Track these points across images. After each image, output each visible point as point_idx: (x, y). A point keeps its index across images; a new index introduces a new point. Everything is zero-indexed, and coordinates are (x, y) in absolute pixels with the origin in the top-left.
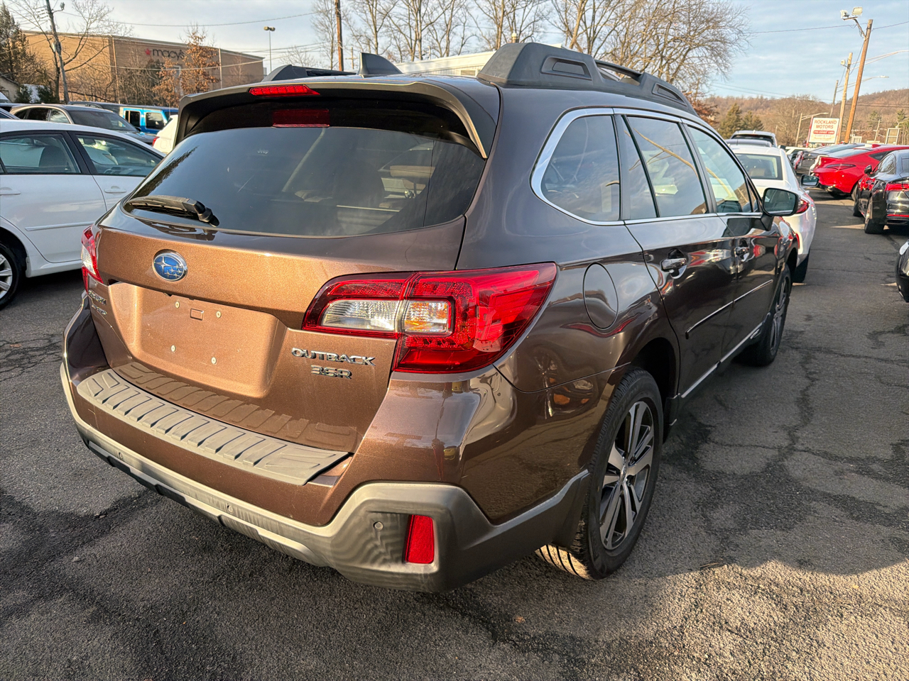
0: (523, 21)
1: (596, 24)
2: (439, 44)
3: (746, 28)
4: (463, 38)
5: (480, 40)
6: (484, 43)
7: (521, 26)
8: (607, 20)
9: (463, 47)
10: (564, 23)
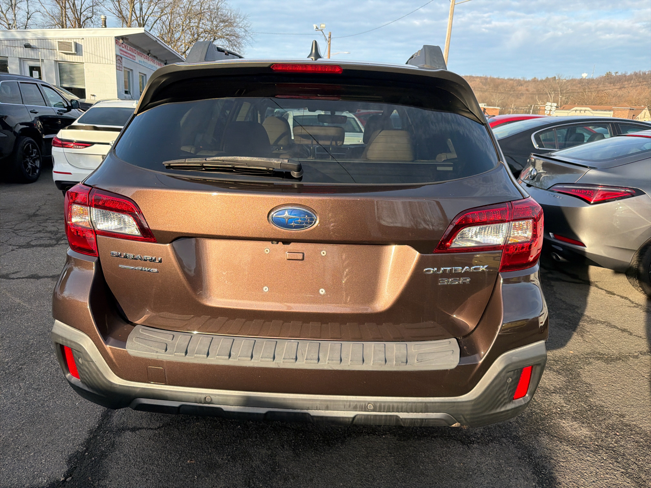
0: (82, 5)
1: (144, 14)
2: (5, 16)
3: (250, 28)
4: (28, 13)
5: (44, 16)
6: (48, 19)
7: (81, 9)
8: (152, 12)
9: (29, 20)
10: (118, 11)
